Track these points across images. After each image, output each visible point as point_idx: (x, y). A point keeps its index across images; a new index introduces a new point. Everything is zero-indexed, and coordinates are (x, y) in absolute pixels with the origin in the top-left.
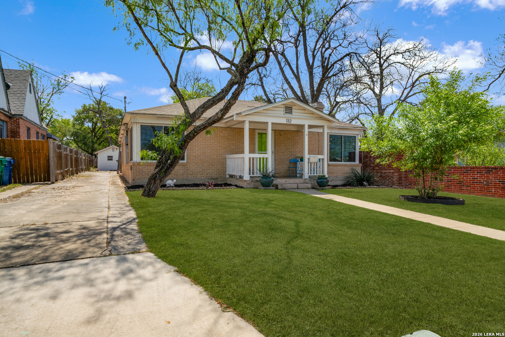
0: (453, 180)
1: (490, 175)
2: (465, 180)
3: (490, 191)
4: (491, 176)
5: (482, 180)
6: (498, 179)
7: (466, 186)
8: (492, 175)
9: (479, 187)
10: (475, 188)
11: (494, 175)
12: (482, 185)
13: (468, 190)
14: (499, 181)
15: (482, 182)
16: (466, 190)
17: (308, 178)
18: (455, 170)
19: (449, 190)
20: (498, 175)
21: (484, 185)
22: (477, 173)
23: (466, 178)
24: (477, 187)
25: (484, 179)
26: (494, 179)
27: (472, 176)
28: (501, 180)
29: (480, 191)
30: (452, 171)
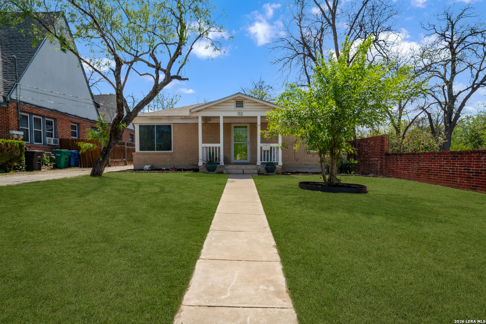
0: (422, 167)
1: (456, 161)
2: (432, 168)
3: (455, 181)
4: (457, 163)
5: (448, 168)
6: (463, 167)
7: (434, 175)
8: (458, 161)
9: (446, 176)
10: (442, 178)
11: (460, 162)
12: (448, 173)
13: (435, 179)
14: (464, 169)
15: (448, 170)
16: (434, 179)
17: (260, 165)
18: (424, 157)
19: (419, 180)
20: (463, 162)
21: (450, 174)
22: (444, 159)
23: (433, 166)
24: (444, 176)
25: (450, 166)
26: (460, 167)
27: (439, 164)
28: (466, 168)
29: (446, 180)
30: (422, 158)
